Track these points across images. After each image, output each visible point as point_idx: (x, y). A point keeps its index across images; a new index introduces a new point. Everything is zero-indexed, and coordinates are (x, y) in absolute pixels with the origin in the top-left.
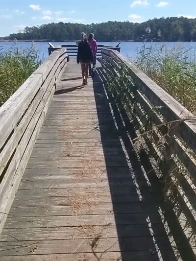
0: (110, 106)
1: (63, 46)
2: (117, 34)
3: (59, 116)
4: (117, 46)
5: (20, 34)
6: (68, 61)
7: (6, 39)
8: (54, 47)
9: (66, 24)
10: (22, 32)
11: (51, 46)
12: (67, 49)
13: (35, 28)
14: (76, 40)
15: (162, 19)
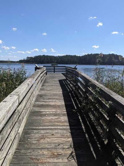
0: (80, 118)
1: (44, 66)
2: (70, 61)
3: (35, 131)
4: (75, 67)
5: (24, 60)
6: (46, 74)
7: (17, 62)
8: (38, 67)
9: (46, 56)
10: (25, 59)
11: (36, 66)
12: (46, 68)
13: (32, 57)
14: (51, 63)
15: (91, 54)
